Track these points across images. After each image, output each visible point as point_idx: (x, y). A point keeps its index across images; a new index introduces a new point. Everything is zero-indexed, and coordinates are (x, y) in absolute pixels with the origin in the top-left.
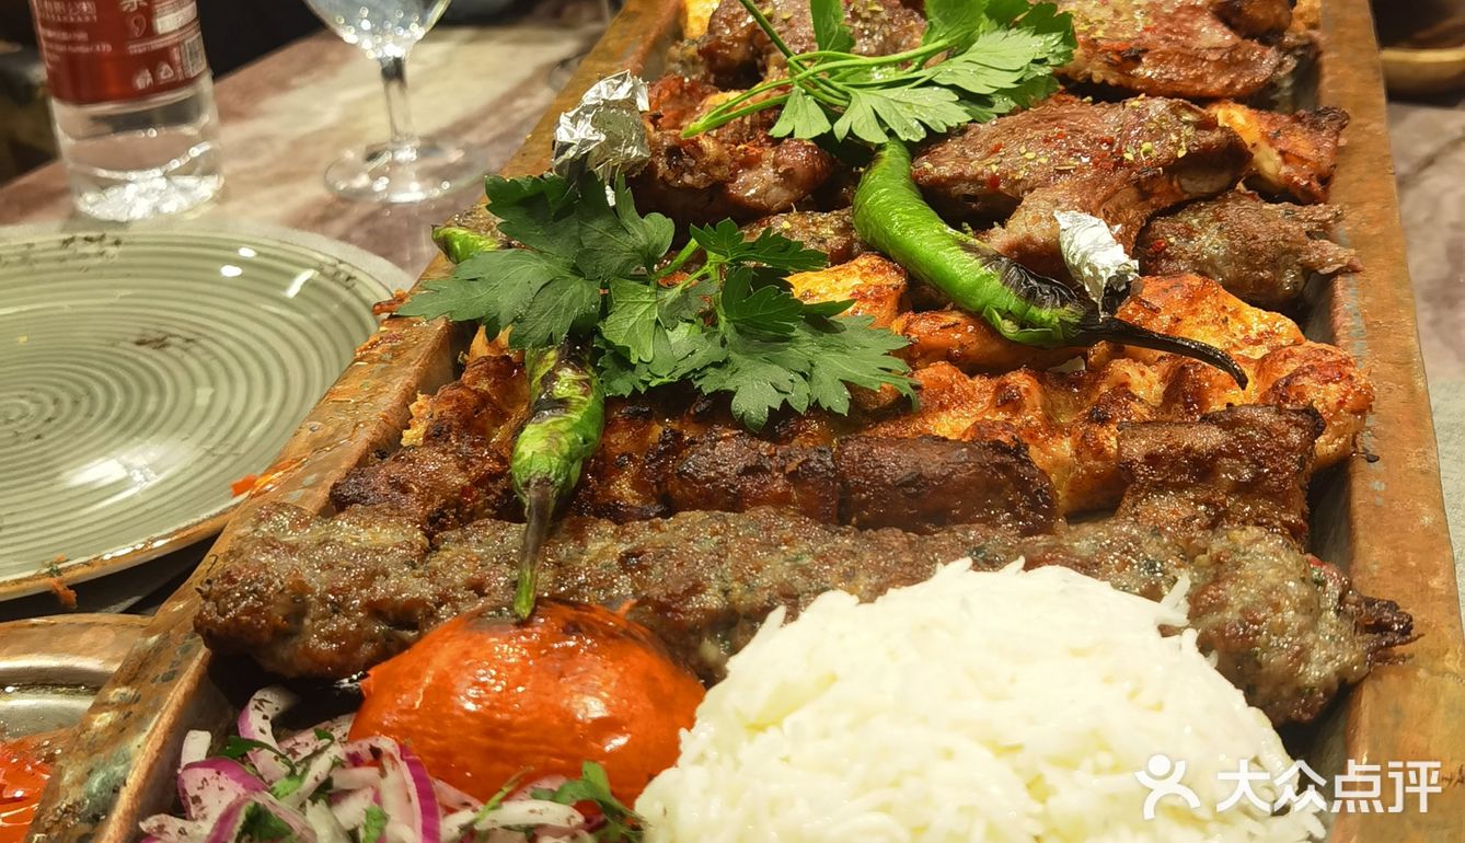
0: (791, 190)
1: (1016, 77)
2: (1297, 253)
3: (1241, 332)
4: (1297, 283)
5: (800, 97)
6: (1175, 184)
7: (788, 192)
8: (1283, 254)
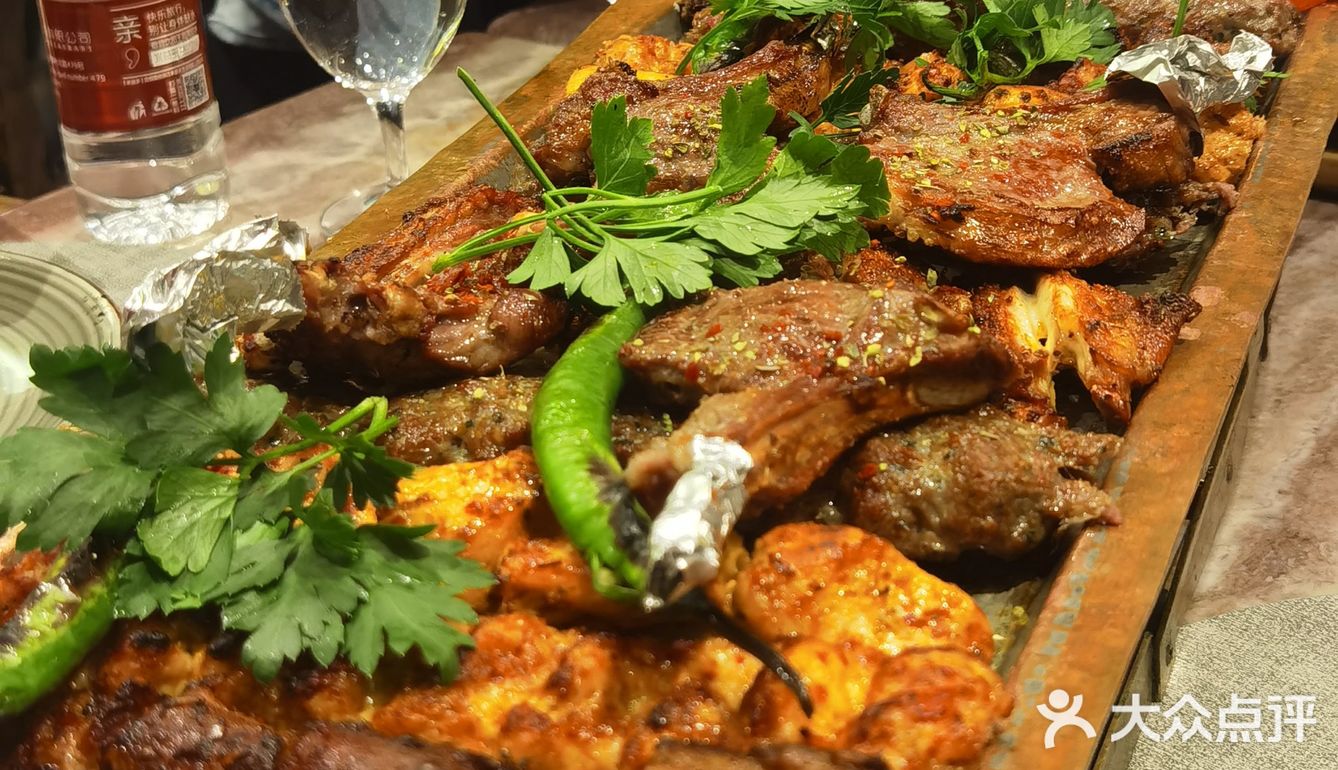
0: (503, 350)
1: (790, 235)
2: (1036, 497)
3: (905, 607)
4: (1033, 533)
5: (549, 237)
6: (910, 395)
7: (500, 351)
8: (1017, 496)
